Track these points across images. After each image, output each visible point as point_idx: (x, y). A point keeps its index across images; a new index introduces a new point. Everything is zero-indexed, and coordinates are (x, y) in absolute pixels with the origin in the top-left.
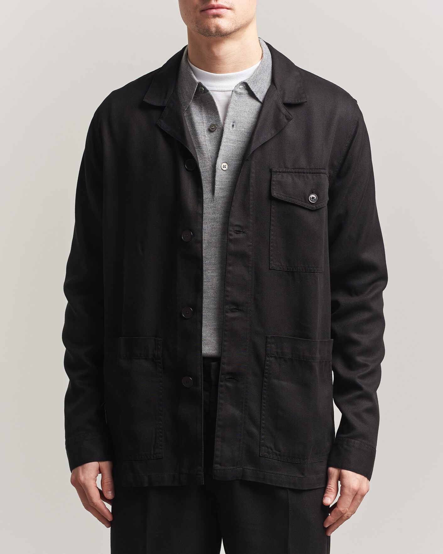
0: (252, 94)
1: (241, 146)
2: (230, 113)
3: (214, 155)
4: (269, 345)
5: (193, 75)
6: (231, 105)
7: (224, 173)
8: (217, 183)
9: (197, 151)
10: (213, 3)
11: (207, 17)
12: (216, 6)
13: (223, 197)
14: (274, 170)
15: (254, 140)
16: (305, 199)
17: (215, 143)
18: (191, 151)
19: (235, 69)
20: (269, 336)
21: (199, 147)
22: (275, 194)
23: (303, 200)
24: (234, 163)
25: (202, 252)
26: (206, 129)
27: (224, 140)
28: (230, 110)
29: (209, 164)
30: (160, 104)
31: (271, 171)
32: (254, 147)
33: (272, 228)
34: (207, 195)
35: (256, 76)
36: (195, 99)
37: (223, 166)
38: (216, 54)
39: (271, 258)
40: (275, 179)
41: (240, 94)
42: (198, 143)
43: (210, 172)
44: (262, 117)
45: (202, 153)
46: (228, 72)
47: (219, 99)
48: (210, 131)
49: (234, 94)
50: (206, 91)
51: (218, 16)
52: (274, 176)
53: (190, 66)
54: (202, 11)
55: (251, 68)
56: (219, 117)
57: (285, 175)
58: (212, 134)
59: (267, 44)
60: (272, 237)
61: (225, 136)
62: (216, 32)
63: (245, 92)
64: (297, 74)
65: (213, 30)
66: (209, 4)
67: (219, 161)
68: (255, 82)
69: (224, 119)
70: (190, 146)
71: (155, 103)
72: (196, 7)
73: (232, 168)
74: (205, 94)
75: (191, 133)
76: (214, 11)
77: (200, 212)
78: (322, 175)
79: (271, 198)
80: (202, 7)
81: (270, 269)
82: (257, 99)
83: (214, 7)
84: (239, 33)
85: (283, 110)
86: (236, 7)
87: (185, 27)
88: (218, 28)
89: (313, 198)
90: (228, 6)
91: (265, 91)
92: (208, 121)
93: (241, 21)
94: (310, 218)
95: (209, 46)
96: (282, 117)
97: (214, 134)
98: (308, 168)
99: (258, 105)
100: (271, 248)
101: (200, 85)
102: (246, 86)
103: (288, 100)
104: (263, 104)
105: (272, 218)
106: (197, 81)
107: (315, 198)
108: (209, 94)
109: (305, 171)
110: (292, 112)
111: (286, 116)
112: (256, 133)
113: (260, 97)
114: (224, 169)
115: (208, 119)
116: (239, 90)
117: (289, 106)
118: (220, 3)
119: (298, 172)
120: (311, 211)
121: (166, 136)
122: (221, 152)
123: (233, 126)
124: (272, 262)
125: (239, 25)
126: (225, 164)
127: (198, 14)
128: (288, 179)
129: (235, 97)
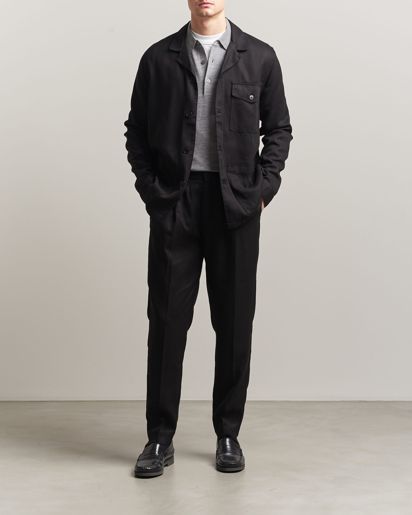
0: (221, 46)
1: (217, 71)
2: (211, 55)
3: (204, 75)
4: (228, 167)
5: (194, 36)
6: (212, 51)
7: (209, 84)
8: (205, 89)
9: (196, 74)
10: (205, 1)
11: (202, 8)
12: (206, 3)
13: (208, 96)
14: (233, 83)
15: (223, 68)
16: (248, 98)
17: (204, 69)
18: (193, 73)
19: (214, 34)
20: (229, 163)
21: (197, 71)
22: (233, 94)
23: (247, 98)
24: (214, 80)
25: (196, 122)
26: (200, 63)
27: (208, 68)
28: (211, 54)
29: (202, 79)
30: (178, 50)
31: (232, 83)
32: (223, 71)
33: (232, 111)
34: (200, 95)
35: (224, 37)
36: (195, 48)
37: (208, 81)
38: (205, 26)
39: (231, 125)
40: (234, 87)
41: (216, 46)
42: (196, 69)
43: (202, 84)
44: (226, 57)
45: (198, 74)
46: (210, 35)
47: (206, 48)
48: (202, 64)
49: (213, 46)
50: (200, 44)
51: (207, 7)
52: (233, 86)
53: (192, 32)
54: (200, 5)
55: (221, 33)
56: (206, 57)
57: (238, 85)
58: (203, 65)
59: (229, 21)
60: (231, 115)
61: (208, 66)
62: (206, 15)
63: (218, 45)
64: (244, 35)
65: (205, 14)
66: (203, 2)
67: (206, 78)
68: (223, 40)
69: (208, 58)
70: (193, 71)
71: (175, 50)
72: (197, 3)
73: (212, 82)
74: (200, 46)
75: (193, 64)
76: (205, 5)
77: (196, 103)
78: (256, 86)
79: (232, 96)
80: (199, 3)
81: (230, 130)
82: (224, 49)
83: (205, 3)
84: (216, 16)
85: (237, 53)
86: (216, 4)
87: (190, 12)
88: (207, 13)
89: (252, 97)
90: (212, 3)
91: (228, 44)
92: (201, 59)
93: (218, 10)
94: (250, 107)
95: (202, 22)
96: (236, 57)
97: (204, 66)
98: (250, 82)
99: (224, 51)
100: (231, 120)
101: (197, 41)
102: (219, 42)
103: (239, 49)
104: (227, 51)
105: (232, 106)
106: (196, 39)
107: (253, 97)
108: (202, 46)
109: (248, 84)
110: (241, 55)
111: (238, 57)
112: (224, 64)
113: (226, 48)
114: (209, 82)
115: (201, 58)
116: (215, 44)
117: (239, 51)
118: (208, 1)
119: (245, 83)
120: (250, 103)
121: (180, 65)
122: (207, 74)
123: (213, 61)
124: (231, 127)
125: (217, 12)
126: (209, 80)
127: (197, 7)
128: (240, 87)
129: (213, 48)
